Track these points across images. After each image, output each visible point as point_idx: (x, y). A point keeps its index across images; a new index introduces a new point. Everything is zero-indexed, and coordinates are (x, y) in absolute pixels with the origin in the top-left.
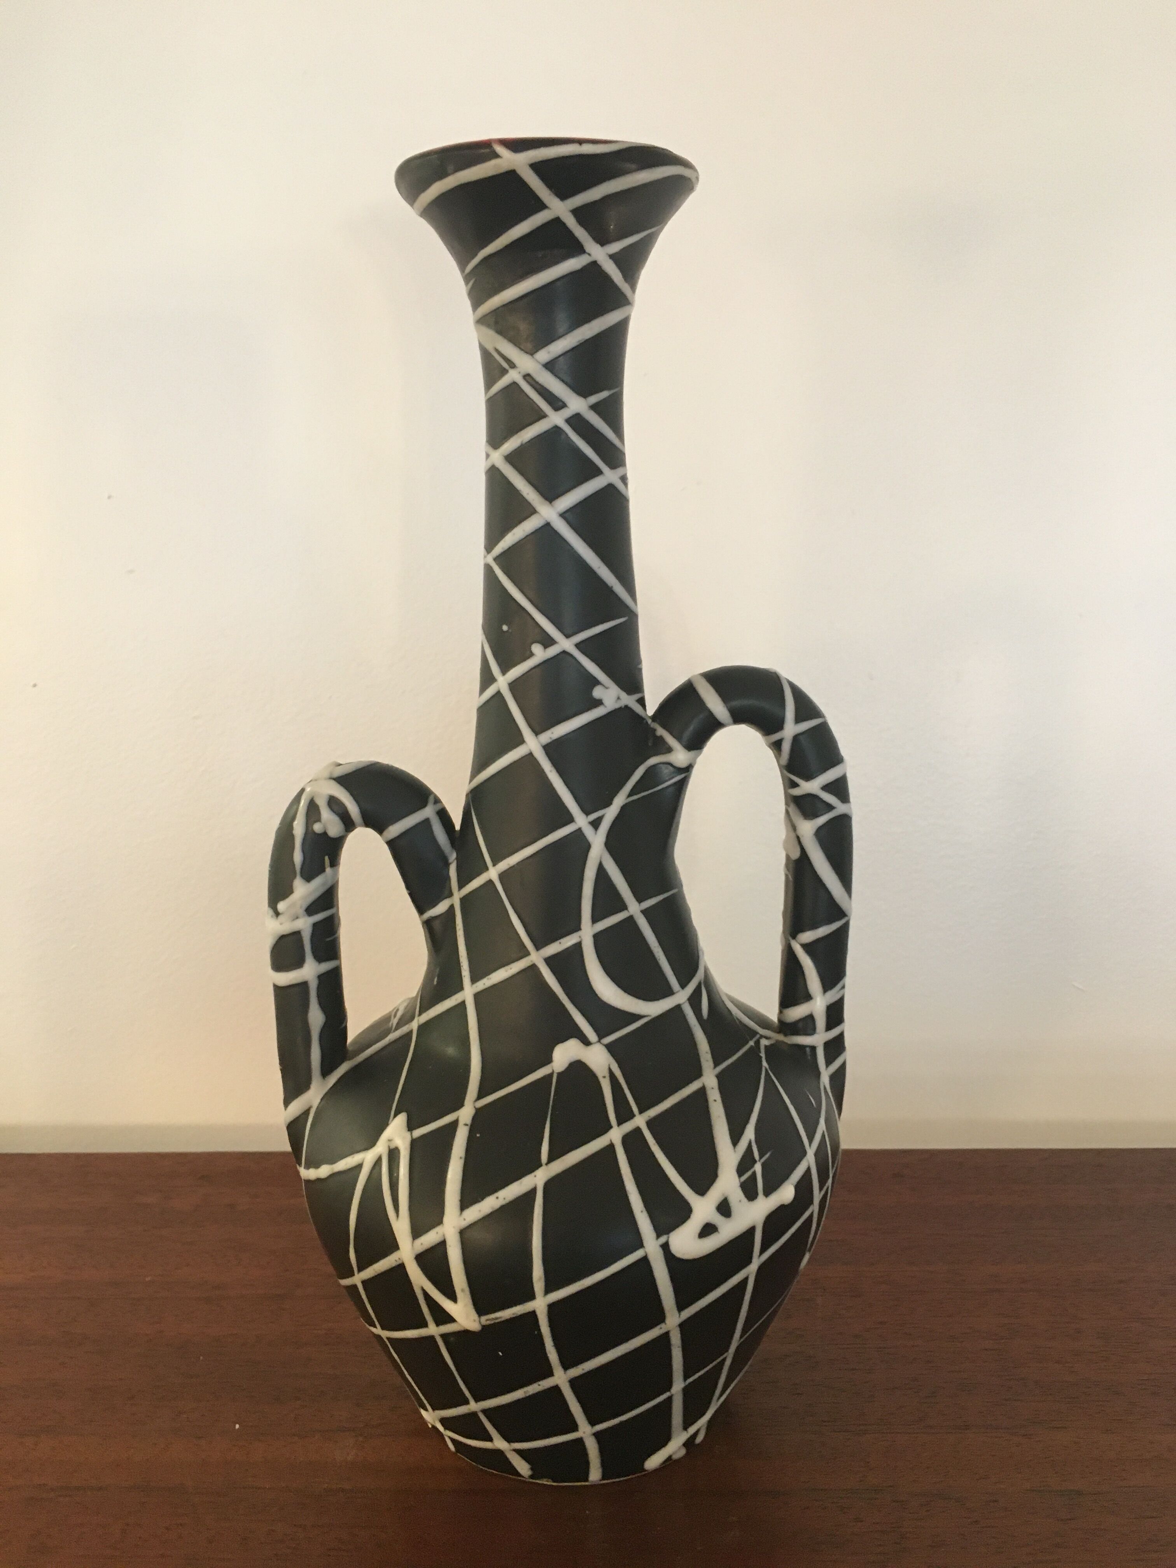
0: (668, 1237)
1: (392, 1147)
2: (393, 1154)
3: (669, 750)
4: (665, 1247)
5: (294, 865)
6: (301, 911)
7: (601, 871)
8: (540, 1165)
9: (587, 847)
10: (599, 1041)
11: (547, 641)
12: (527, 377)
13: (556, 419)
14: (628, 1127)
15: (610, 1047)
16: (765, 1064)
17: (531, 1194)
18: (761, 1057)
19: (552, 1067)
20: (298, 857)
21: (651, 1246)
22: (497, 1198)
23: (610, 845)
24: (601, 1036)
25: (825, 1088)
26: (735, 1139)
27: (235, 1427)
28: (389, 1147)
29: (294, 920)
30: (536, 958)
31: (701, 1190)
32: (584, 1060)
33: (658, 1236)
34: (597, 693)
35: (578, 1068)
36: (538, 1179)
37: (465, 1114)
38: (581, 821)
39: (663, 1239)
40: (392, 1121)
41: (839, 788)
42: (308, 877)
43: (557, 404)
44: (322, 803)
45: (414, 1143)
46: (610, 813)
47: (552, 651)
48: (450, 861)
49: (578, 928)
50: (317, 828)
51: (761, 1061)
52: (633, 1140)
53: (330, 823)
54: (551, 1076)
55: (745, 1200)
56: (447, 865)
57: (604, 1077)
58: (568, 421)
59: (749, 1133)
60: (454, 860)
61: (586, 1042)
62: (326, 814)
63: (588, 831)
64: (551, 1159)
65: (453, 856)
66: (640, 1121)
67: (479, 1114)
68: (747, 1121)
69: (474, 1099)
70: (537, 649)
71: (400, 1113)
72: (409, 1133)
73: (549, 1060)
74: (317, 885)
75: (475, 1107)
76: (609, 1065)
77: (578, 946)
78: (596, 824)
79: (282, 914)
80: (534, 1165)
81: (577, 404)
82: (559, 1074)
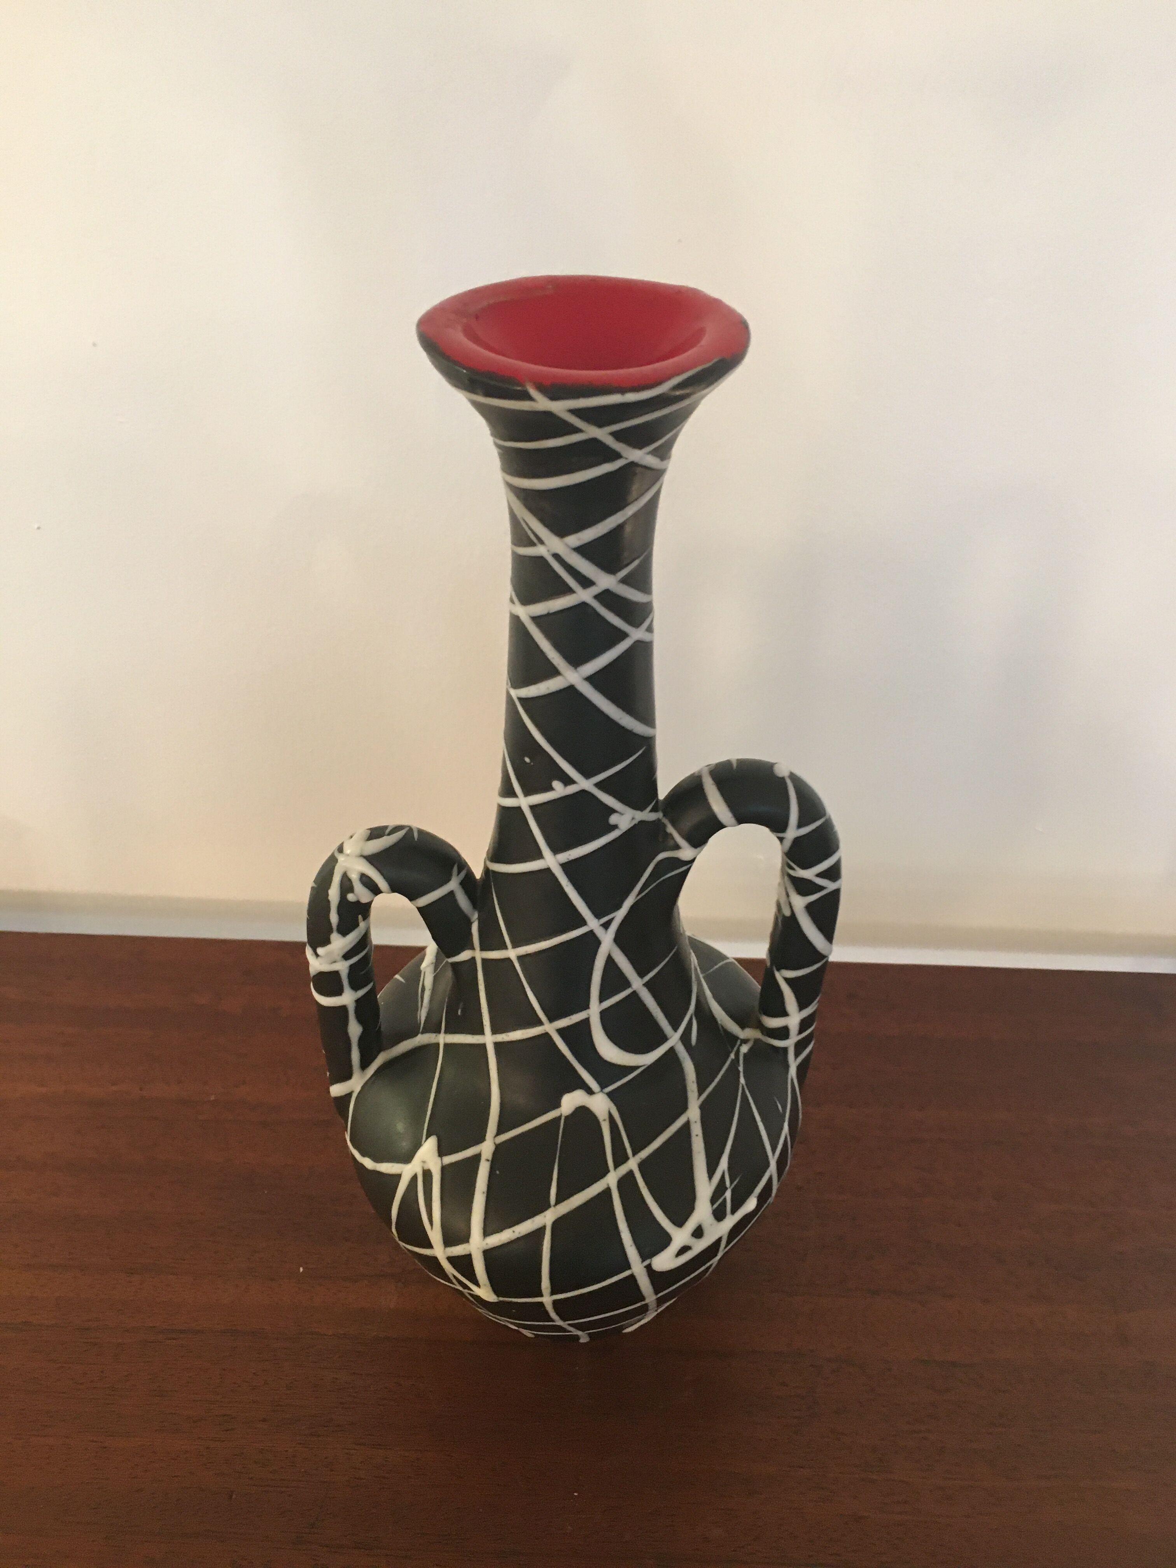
0: (651, 1260)
1: (426, 1168)
2: (427, 1174)
3: (677, 847)
4: (649, 1268)
5: (330, 924)
6: (339, 958)
7: (610, 961)
8: (549, 1206)
9: (598, 943)
10: (601, 1091)
11: (567, 781)
12: (556, 556)
13: (584, 595)
14: (623, 1170)
15: (610, 1095)
16: (742, 1080)
17: (541, 1231)
18: (739, 1072)
19: (561, 1111)
20: (334, 918)
21: (637, 1268)
22: (514, 1232)
23: (618, 940)
24: (603, 1086)
25: (792, 1080)
26: (711, 1171)
27: (299, 1270)
28: (423, 1168)
29: (332, 963)
30: (550, 1028)
31: (680, 1223)
32: (588, 1106)
33: (643, 1261)
34: (613, 819)
35: (583, 1112)
36: (547, 1218)
37: (486, 1149)
38: (593, 923)
39: (647, 1262)
40: (425, 1141)
41: (833, 873)
42: (344, 931)
43: (586, 582)
44: (354, 877)
45: (444, 1169)
46: (620, 915)
47: (571, 789)
48: (472, 921)
49: (586, 1007)
50: (351, 897)
51: (739, 1077)
52: (627, 1183)
53: (360, 894)
54: (559, 1118)
55: (715, 1222)
56: (469, 924)
57: (605, 1120)
58: (597, 597)
59: (724, 1164)
60: (476, 920)
61: (590, 1092)
62: (358, 887)
63: (599, 932)
64: (559, 1201)
65: (475, 917)
66: (632, 1164)
67: (498, 1148)
68: (722, 1153)
69: (494, 1135)
70: (556, 784)
71: (430, 1137)
72: (440, 1158)
73: (558, 1105)
74: (353, 938)
75: (495, 1143)
76: (609, 1109)
77: (586, 1022)
78: (606, 926)
79: (321, 957)
80: (544, 1206)
81: (605, 581)
82: (567, 1118)
